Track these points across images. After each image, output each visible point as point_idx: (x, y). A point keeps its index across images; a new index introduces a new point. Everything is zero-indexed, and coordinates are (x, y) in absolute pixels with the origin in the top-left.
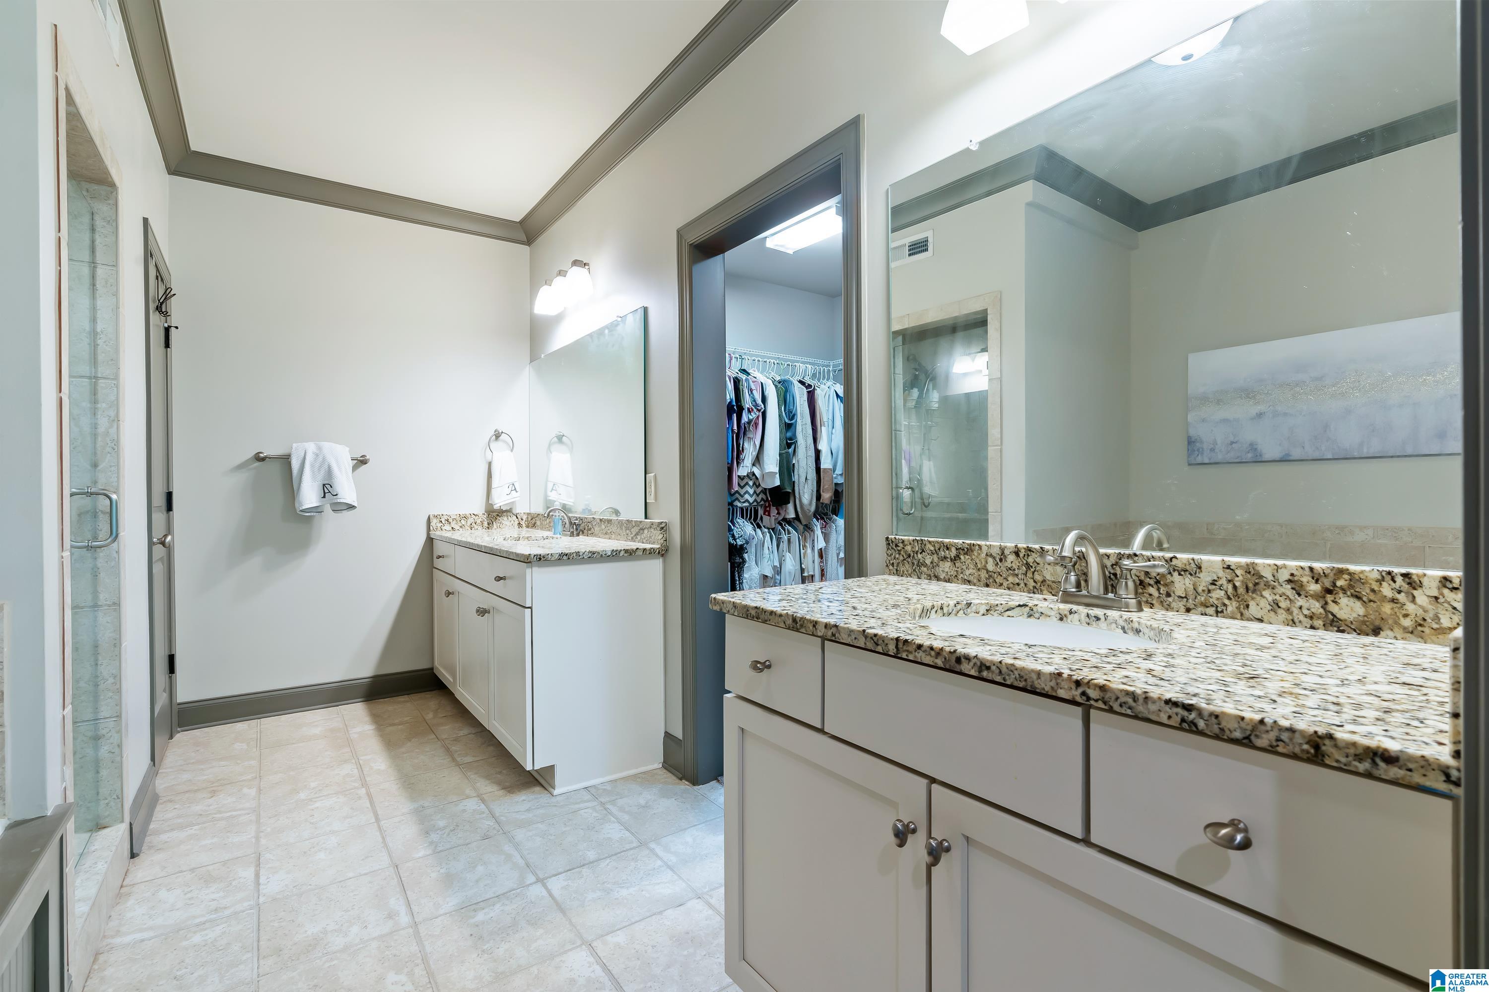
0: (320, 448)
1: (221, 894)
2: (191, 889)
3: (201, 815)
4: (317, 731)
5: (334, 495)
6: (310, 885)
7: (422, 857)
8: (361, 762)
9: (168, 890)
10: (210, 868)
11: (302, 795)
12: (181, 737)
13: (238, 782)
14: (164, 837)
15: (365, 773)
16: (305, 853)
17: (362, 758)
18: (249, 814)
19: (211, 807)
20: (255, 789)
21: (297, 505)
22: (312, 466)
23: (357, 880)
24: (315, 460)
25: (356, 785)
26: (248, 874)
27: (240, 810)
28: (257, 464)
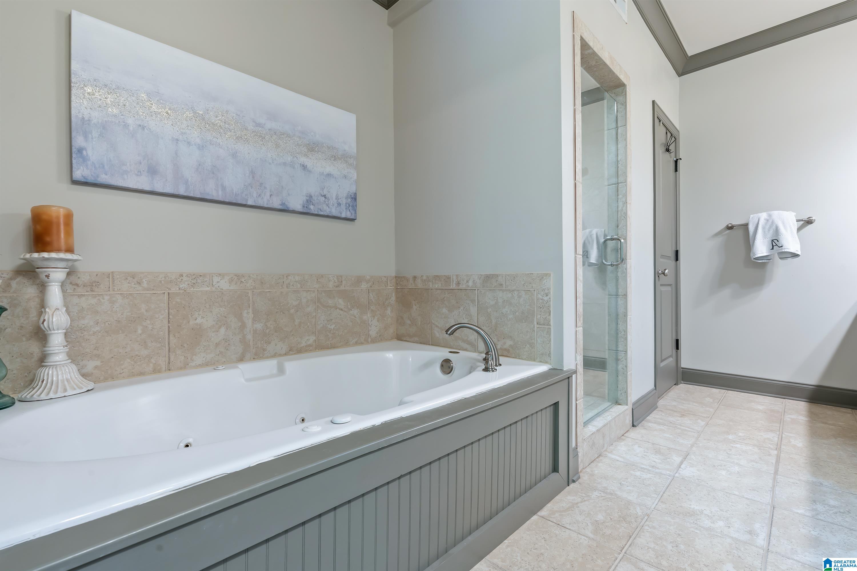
0: (770, 216)
1: (660, 461)
2: (648, 451)
3: (671, 422)
4: (761, 408)
5: (779, 247)
6: (707, 483)
7: (799, 514)
8: (783, 435)
9: (639, 447)
10: (662, 447)
11: (730, 437)
12: (683, 386)
13: (698, 415)
14: (650, 424)
15: (782, 443)
16: (714, 466)
17: (785, 433)
18: (695, 433)
19: (678, 421)
20: (705, 422)
21: (752, 255)
22: (764, 228)
23: (739, 498)
24: (766, 224)
25: (772, 447)
26: (677, 459)
27: (691, 429)
28: (728, 231)
